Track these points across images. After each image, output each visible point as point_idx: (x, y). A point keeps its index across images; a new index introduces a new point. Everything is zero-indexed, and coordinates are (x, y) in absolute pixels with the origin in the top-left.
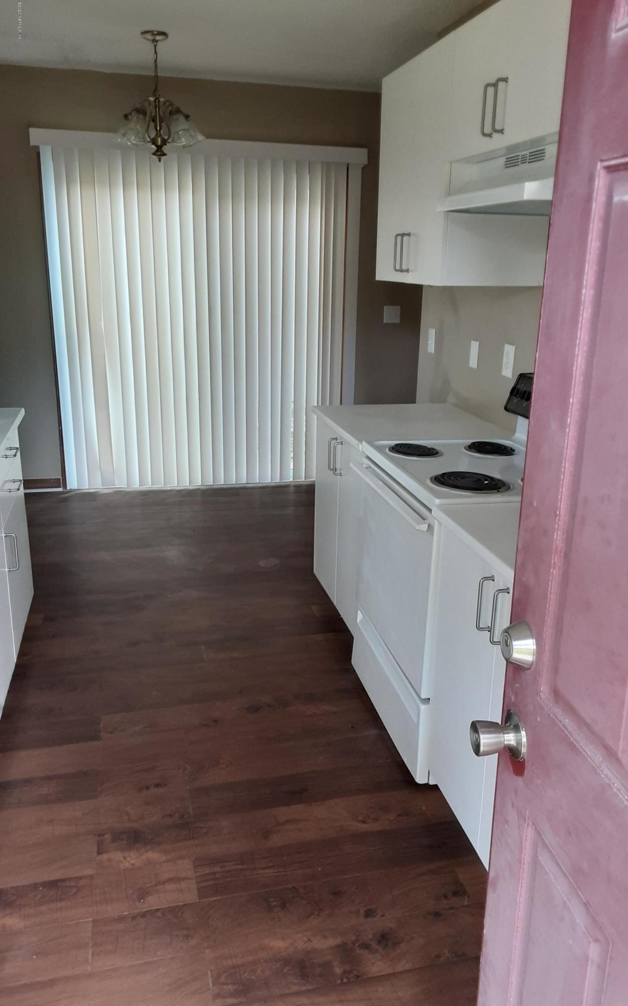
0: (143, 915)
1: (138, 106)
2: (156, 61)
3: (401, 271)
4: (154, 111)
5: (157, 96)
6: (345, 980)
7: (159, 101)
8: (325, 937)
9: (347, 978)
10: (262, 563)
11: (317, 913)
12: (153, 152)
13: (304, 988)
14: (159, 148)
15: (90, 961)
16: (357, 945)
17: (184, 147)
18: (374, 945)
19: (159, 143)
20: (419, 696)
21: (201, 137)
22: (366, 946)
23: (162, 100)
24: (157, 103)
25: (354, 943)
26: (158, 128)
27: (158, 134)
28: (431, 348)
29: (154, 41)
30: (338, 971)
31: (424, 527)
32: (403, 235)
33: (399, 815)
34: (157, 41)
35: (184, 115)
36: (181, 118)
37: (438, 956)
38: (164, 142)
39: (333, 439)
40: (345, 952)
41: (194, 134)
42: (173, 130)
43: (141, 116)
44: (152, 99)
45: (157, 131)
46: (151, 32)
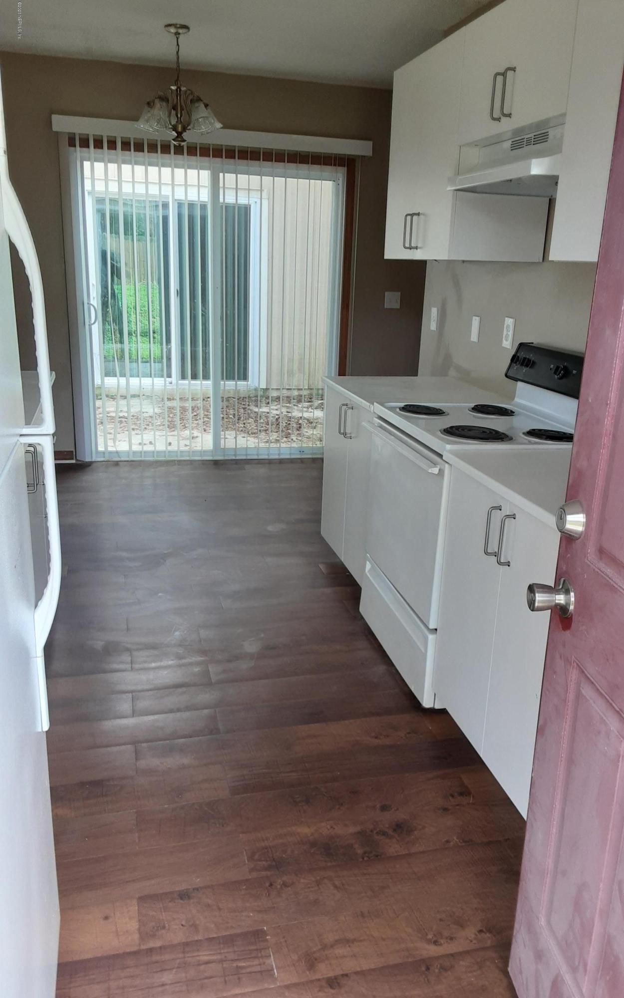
1: (161, 93)
2: (178, 52)
3: (410, 248)
4: (175, 100)
5: (179, 85)
6: (365, 859)
7: (180, 90)
8: (346, 826)
9: (368, 857)
10: (270, 528)
11: (337, 807)
12: (173, 138)
13: (329, 864)
14: (179, 134)
15: (137, 842)
16: (375, 832)
17: (202, 134)
18: (390, 832)
19: (180, 129)
20: (427, 627)
21: (219, 125)
22: (384, 834)
23: (183, 89)
24: (178, 92)
25: (372, 831)
26: (179, 116)
27: (179, 121)
28: (433, 326)
29: (177, 34)
30: (360, 851)
31: (435, 471)
32: (412, 215)
33: (409, 733)
34: (179, 34)
35: (204, 103)
36: (202, 106)
37: (448, 842)
38: (184, 129)
39: (344, 405)
40: (365, 837)
41: (213, 121)
42: (193, 118)
43: (164, 104)
44: (173, 88)
45: (178, 118)
46: (174, 25)
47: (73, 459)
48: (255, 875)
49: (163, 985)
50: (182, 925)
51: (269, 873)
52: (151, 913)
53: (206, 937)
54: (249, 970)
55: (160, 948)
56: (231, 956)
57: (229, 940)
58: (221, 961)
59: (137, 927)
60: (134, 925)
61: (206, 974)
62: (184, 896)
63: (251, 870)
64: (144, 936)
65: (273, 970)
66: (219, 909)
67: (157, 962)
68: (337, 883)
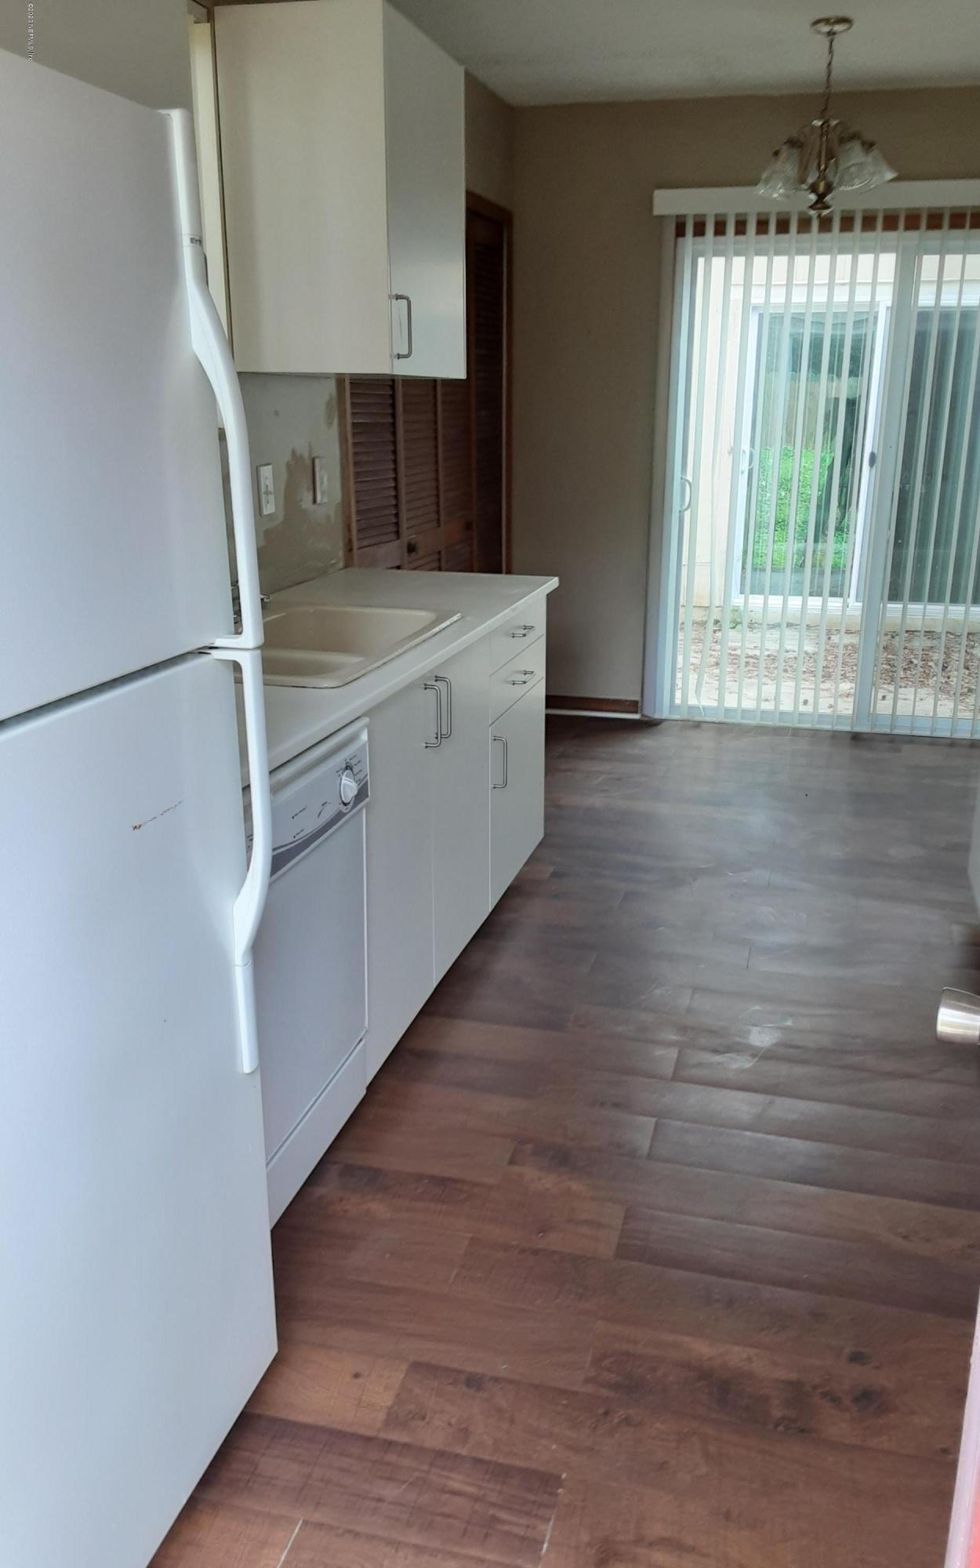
0: (536, 1252)
1: (794, 136)
2: (830, 64)
4: (818, 142)
5: (828, 118)
6: (780, 1428)
7: (829, 125)
8: (775, 1363)
9: (786, 1426)
11: (776, 1329)
14: (821, 197)
15: (450, 1281)
16: (820, 1390)
18: (847, 1400)
19: (822, 187)
21: (890, 176)
22: (835, 1400)
23: (833, 122)
24: (825, 129)
25: (815, 1387)
26: (823, 167)
27: (822, 176)
29: (831, 34)
30: (777, 1413)
34: (834, 34)
35: (863, 144)
36: (857, 146)
38: (829, 188)
40: (798, 1394)
41: (879, 170)
42: (843, 166)
43: (796, 151)
44: (818, 123)
45: (820, 172)
46: (827, 21)
47: (636, 712)
48: (590, 1389)
49: (380, 1500)
50: (449, 1424)
51: (611, 1394)
52: (417, 1390)
53: (474, 1454)
54: (506, 1528)
55: (405, 1446)
56: (493, 1497)
57: (501, 1473)
58: (476, 1499)
59: (389, 1404)
60: (386, 1399)
61: (446, 1510)
62: (474, 1382)
63: (588, 1381)
64: (393, 1420)
65: (543, 1543)
66: (512, 1421)
67: (388, 1464)
68: (712, 1448)
